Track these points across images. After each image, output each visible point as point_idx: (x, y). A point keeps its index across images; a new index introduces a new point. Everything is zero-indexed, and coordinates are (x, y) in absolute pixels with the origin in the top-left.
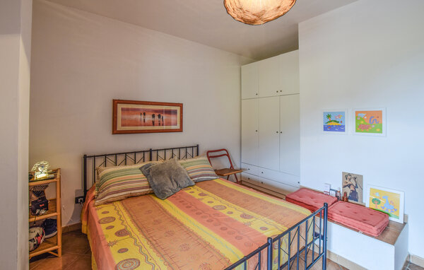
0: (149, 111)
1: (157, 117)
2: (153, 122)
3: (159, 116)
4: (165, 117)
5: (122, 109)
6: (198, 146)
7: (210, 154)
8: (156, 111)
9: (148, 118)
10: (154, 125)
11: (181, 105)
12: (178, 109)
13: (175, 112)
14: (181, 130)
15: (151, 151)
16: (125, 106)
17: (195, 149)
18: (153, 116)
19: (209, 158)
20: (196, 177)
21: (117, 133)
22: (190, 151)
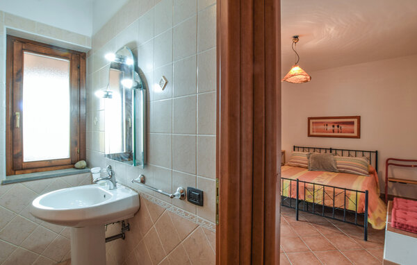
0: (330, 123)
1: (336, 127)
2: (333, 130)
3: (338, 126)
4: (343, 127)
5: (313, 123)
6: (376, 152)
7: (389, 162)
8: (336, 123)
9: (330, 128)
10: (334, 132)
11: (359, 118)
12: (356, 120)
13: (352, 123)
14: (358, 137)
15: (331, 149)
16: (314, 121)
17: (373, 155)
18: (333, 126)
19: (387, 164)
20: (342, 168)
21: (309, 135)
22: (367, 155)
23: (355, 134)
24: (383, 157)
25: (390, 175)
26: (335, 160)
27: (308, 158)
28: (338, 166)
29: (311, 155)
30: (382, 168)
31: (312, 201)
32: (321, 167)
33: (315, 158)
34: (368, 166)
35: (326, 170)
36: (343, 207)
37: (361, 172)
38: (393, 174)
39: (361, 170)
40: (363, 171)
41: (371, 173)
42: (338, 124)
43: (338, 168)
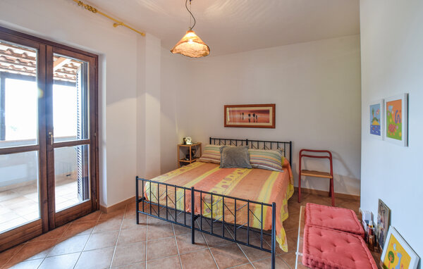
0: (246, 111)
1: (252, 116)
2: (249, 120)
3: (254, 115)
4: (259, 116)
6: (290, 143)
7: (303, 153)
8: (252, 111)
9: (246, 117)
10: (250, 121)
11: (274, 106)
12: (271, 109)
13: (267, 112)
14: (273, 127)
15: (247, 141)
16: (231, 109)
17: (288, 146)
18: (249, 115)
19: (301, 156)
20: (256, 163)
21: (226, 126)
22: (282, 146)
23: (271, 124)
24: (296, 149)
25: (303, 168)
26: (249, 155)
27: (221, 152)
28: (251, 161)
29: (224, 149)
30: (295, 160)
31: (210, 217)
32: (234, 163)
33: (228, 153)
34: (281, 160)
35: (239, 166)
36: (247, 225)
37: (274, 167)
38: (306, 167)
39: (274, 165)
40: (276, 165)
41: (284, 167)
42: (254, 112)
43: (251, 163)
